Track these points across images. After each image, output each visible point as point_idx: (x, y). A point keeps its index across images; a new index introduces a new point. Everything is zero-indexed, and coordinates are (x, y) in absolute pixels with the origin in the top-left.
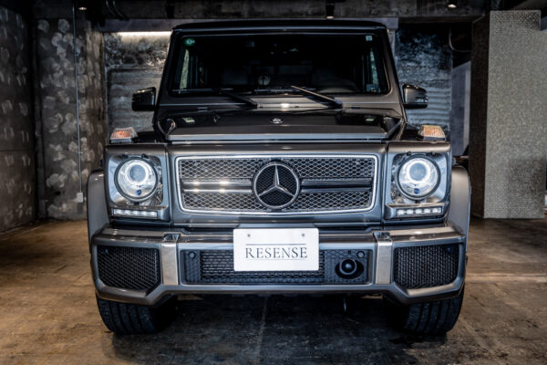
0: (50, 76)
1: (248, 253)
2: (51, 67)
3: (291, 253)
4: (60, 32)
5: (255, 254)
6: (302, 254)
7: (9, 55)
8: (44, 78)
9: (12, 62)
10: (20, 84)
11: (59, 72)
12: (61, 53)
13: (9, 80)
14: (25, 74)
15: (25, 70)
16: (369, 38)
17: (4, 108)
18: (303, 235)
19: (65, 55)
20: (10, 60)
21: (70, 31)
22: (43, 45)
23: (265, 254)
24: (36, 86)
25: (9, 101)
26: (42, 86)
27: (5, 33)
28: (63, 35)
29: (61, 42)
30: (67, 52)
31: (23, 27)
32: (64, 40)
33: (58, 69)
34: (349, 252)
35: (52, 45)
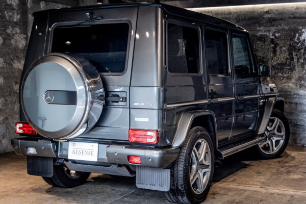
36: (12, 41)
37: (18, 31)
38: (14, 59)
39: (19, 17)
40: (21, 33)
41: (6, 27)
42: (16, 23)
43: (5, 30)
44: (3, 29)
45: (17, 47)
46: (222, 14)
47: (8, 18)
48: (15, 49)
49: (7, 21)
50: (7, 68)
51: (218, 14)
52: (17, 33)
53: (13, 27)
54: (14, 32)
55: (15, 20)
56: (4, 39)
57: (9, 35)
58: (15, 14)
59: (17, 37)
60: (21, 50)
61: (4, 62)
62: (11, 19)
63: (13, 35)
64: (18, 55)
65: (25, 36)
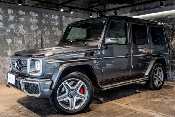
6: (13, 80)
16: (104, 22)
18: (13, 76)
36: (55, 33)
37: (58, 29)
38: (56, 40)
39: (58, 24)
40: (59, 30)
41: (51, 28)
42: (57, 26)
43: (51, 29)
44: (50, 28)
45: (57, 35)
46: (148, 18)
47: (52, 24)
48: (56, 36)
49: (52, 25)
50: (52, 44)
51: (147, 18)
52: (57, 30)
53: (55, 28)
54: (55, 30)
55: (56, 25)
56: (51, 33)
57: (53, 31)
58: (57, 23)
59: (57, 32)
60: (59, 37)
61: (51, 41)
62: (54, 24)
63: (55, 31)
64: (57, 39)
65: (61, 31)
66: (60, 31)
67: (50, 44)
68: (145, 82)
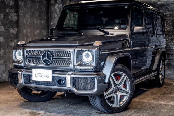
0: (54, 20)
1: (36, 76)
2: (54, 16)
3: (45, 76)
4: (58, 4)
5: (37, 76)
6: (48, 77)
7: (38, 13)
8: (52, 21)
9: (40, 15)
10: (43, 23)
11: (57, 18)
12: (58, 11)
13: (38, 22)
14: (45, 20)
15: (45, 18)
16: (126, 7)
17: (35, 33)
18: (48, 71)
19: (59, 12)
20: (39, 15)
21: (61, 3)
22: (52, 8)
23: (39, 76)
24: (50, 24)
25: (38, 30)
26: (52, 24)
27: (37, 5)
28: (59, 4)
29: (58, 7)
30: (60, 11)
31: (45, 2)
32: (59, 6)
33: (56, 17)
34: (61, 77)
35: (55, 8)
66: (15, 14)
67: (4, 32)
68: (155, 78)
